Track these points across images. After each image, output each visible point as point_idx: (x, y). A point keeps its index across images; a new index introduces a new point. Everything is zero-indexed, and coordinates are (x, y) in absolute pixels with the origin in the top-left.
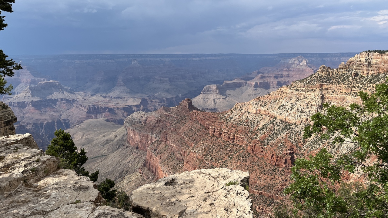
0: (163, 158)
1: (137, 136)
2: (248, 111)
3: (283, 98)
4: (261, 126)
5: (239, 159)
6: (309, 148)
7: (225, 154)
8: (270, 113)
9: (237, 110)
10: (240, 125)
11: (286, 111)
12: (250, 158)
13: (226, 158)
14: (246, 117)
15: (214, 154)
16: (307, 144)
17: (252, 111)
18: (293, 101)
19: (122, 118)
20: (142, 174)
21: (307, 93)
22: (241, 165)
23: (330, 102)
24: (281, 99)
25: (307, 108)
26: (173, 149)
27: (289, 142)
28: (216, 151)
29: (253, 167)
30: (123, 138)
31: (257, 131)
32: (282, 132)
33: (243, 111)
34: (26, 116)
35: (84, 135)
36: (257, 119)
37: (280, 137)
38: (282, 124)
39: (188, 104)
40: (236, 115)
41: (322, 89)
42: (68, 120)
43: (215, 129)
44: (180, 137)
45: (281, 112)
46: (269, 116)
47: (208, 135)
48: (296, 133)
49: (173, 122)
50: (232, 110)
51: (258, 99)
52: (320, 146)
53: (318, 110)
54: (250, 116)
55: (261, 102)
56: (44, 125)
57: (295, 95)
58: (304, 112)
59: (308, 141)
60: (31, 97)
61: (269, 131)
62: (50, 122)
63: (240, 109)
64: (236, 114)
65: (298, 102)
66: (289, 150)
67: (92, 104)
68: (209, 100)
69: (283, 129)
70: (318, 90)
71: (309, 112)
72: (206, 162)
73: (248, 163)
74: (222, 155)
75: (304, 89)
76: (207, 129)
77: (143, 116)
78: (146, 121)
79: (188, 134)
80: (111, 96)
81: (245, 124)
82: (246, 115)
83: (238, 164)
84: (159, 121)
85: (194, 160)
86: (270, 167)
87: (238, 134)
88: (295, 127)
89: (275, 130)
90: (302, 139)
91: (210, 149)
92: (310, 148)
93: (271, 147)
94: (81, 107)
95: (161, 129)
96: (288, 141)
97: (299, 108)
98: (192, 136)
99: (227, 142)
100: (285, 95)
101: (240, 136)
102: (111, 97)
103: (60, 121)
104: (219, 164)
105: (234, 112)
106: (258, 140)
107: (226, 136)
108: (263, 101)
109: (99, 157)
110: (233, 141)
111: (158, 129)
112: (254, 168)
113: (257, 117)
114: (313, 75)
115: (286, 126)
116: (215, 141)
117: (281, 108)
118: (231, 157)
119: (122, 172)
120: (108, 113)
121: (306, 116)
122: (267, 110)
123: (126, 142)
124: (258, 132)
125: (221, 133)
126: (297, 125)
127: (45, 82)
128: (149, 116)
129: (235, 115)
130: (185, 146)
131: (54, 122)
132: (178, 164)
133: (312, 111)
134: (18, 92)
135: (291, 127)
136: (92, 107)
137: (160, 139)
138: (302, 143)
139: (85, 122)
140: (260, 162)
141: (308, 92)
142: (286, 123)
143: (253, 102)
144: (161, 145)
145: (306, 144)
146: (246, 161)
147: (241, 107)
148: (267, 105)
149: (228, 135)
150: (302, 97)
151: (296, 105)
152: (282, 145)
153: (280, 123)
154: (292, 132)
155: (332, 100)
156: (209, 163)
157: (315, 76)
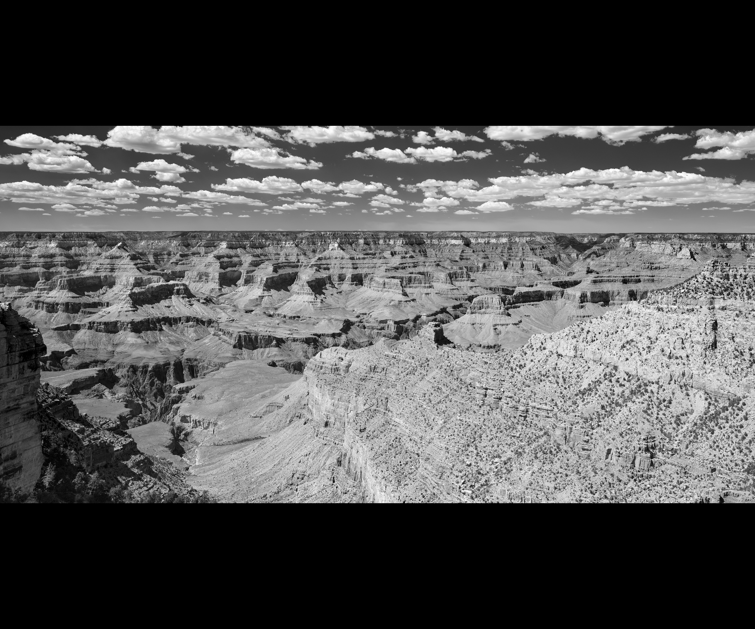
0: (377, 448)
1: (328, 398)
2: (557, 353)
3: (632, 325)
4: (585, 385)
5: (536, 457)
6: (690, 437)
7: (507, 444)
8: (604, 357)
9: (535, 350)
10: (541, 381)
11: (637, 354)
12: (559, 455)
13: (509, 454)
14: (554, 364)
15: (483, 444)
16: (685, 427)
17: (566, 352)
18: (652, 333)
19: (303, 359)
20: (334, 482)
21: (681, 317)
22: (540, 471)
23: (733, 337)
24: (627, 327)
25: (683, 348)
26: (398, 429)
27: (646, 421)
28: (489, 438)
29: (567, 475)
30: (299, 402)
31: (576, 395)
32: (629, 399)
33: (547, 352)
34: (119, 349)
35: (223, 392)
36: (576, 368)
37: (625, 410)
38: (629, 381)
39: (434, 334)
40: (532, 361)
41: (713, 308)
42: (196, 360)
43: (486, 389)
44: (415, 405)
45: (628, 357)
46: (602, 363)
47: (471, 402)
48: (660, 403)
49: (402, 372)
50: (524, 348)
51: (579, 326)
52: (713, 433)
53: (707, 353)
54: (562, 364)
55: (586, 333)
56: (150, 369)
57: (657, 320)
58: (677, 358)
59: (688, 422)
60: (131, 312)
61: (602, 397)
62: (162, 363)
63: (540, 347)
64: (533, 358)
65: (662, 336)
66: (644, 439)
67: (246, 330)
68: (483, 327)
69: (633, 392)
70: (705, 309)
71: (688, 356)
72: (466, 460)
73: (556, 466)
74: (501, 447)
75: (675, 307)
76: (471, 388)
77: (343, 356)
78: (348, 366)
79: (431, 398)
80: (283, 314)
81: (550, 379)
82: (553, 360)
83: (535, 468)
84: (373, 369)
85: (442, 455)
86: (604, 476)
87: (535, 401)
88: (658, 388)
89: (614, 394)
90: (673, 416)
91: (475, 432)
92: (692, 438)
93: (605, 432)
94: (224, 334)
95: (376, 385)
96: (643, 420)
97: (666, 349)
98: (439, 403)
99: (512, 419)
100: (635, 319)
101: (539, 406)
102: (285, 316)
103: (181, 362)
104: (493, 466)
105: (528, 352)
106: (577, 415)
107: (510, 404)
108: (589, 331)
109: (248, 440)
110: (525, 417)
111: (370, 385)
112: (568, 478)
113: (576, 365)
114: (692, 277)
115: (640, 386)
116: (486, 416)
117: (628, 346)
118: (520, 453)
119: (293, 474)
120: (277, 349)
121: (681, 366)
122: (598, 351)
123: (304, 412)
124: (578, 397)
125: (500, 399)
126: (662, 386)
127: (160, 283)
128: (355, 357)
129: (529, 360)
130: (423, 425)
131: (169, 364)
132: (407, 463)
133: (694, 355)
134: (108, 303)
135: (649, 388)
136: (245, 336)
137: (374, 408)
138: (674, 425)
139: (227, 365)
140: (582, 466)
141: (682, 313)
142: (639, 379)
143: (568, 332)
144: (375, 420)
145: (682, 428)
146: (552, 462)
147: (542, 344)
148: (597, 340)
149: (514, 403)
150: (671, 324)
151: (658, 341)
152: (629, 427)
153: (624, 380)
154: (652, 401)
155: (737, 332)
156: (473, 464)
157: (697, 281)
